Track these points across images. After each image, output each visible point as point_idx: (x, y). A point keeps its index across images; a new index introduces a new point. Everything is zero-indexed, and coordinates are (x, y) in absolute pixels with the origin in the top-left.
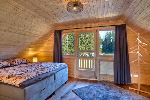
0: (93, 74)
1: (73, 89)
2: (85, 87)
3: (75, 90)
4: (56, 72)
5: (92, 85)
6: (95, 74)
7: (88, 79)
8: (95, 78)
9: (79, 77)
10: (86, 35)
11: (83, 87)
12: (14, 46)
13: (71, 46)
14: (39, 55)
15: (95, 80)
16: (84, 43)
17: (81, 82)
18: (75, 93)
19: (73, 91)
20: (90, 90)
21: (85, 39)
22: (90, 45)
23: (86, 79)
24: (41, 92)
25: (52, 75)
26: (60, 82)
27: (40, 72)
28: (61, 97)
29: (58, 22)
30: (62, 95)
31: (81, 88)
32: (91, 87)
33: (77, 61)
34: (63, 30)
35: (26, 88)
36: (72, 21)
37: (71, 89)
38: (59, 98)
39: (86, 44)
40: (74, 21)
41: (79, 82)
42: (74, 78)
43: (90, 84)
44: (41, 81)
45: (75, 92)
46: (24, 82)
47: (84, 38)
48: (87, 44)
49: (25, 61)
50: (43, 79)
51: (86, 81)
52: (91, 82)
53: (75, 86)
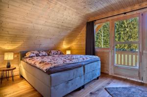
0: (137, 74)
1: (107, 87)
2: (123, 88)
3: (109, 88)
4: (86, 64)
5: (135, 88)
6: (139, 73)
7: (128, 78)
8: (140, 79)
9: (115, 74)
10: (125, 30)
11: (120, 88)
12: (51, 38)
13: (107, 42)
14: (73, 48)
15: (140, 81)
16: (123, 39)
17: (118, 81)
18: (109, 93)
19: (106, 89)
20: (130, 92)
21: (124, 34)
22: (132, 40)
23: (125, 78)
24: (67, 82)
25: (80, 66)
26: (91, 76)
27: (68, 61)
28: (91, 93)
29: (90, 12)
30: (92, 91)
31: (117, 88)
32: (133, 90)
33: (112, 55)
34: (95, 21)
35: (52, 75)
36: (105, 8)
37: (103, 87)
38: (88, 94)
39: (125, 39)
40: (107, 7)
41: (114, 80)
42: (108, 74)
43: (131, 86)
44: (68, 71)
45: (109, 91)
46: (51, 68)
47: (122, 32)
48: (128, 40)
49: (59, 53)
50: (70, 69)
51: (125, 80)
52: (133, 82)
53: (109, 84)
